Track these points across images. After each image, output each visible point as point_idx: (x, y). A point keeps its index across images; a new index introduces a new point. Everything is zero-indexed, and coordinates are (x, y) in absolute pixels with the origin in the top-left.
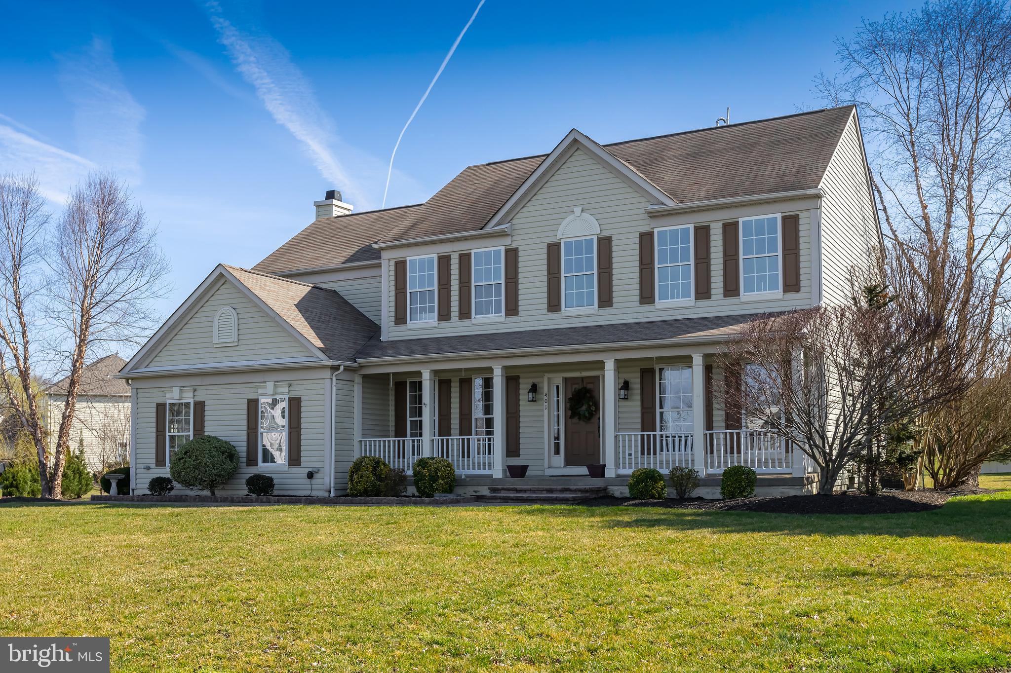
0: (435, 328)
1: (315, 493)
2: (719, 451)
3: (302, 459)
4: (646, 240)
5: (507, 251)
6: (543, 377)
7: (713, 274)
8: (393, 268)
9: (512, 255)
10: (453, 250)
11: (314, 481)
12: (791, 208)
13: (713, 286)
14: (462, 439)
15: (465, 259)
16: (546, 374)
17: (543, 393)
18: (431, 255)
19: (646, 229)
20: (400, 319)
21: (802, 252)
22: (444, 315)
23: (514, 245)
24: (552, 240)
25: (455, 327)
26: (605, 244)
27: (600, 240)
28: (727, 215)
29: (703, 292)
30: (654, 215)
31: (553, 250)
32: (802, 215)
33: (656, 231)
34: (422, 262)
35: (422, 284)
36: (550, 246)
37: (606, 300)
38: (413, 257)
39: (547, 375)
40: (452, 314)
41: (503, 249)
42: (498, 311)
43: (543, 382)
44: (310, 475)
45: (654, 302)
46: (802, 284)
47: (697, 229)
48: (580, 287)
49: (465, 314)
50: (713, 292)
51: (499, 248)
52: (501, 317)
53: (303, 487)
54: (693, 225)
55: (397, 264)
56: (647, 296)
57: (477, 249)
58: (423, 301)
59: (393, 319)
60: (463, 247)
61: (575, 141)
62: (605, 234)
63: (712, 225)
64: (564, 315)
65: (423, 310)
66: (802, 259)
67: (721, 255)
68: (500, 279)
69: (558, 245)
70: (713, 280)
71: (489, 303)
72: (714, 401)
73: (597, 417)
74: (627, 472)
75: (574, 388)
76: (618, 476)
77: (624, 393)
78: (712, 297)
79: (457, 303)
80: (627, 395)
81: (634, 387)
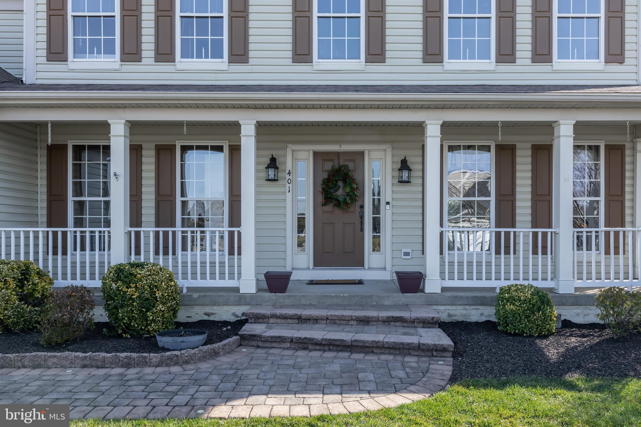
0: (116, 71)
6: (285, 149)
7: (519, 32)
13: (518, 47)
14: (164, 232)
16: (289, 145)
17: (285, 171)
20: (57, 51)
22: (131, 53)
25: (148, 72)
29: (506, 53)
35: (94, 7)
37: (376, 52)
39: (291, 147)
40: (144, 54)
42: (217, 54)
43: (285, 156)
45: (441, 61)
46: (627, 54)
48: (339, 32)
49: (165, 54)
50: (518, 54)
52: (222, 63)
56: (432, 53)
58: (94, 31)
59: (44, 53)
64: (315, 68)
65: (95, 44)
66: (628, 24)
70: (518, 39)
71: (202, 44)
72: (518, 189)
73: (358, 204)
74: (456, 283)
75: (328, 166)
76: (444, 289)
77: (405, 174)
78: (517, 60)
79: (152, 39)
80: (409, 177)
81: (416, 167)
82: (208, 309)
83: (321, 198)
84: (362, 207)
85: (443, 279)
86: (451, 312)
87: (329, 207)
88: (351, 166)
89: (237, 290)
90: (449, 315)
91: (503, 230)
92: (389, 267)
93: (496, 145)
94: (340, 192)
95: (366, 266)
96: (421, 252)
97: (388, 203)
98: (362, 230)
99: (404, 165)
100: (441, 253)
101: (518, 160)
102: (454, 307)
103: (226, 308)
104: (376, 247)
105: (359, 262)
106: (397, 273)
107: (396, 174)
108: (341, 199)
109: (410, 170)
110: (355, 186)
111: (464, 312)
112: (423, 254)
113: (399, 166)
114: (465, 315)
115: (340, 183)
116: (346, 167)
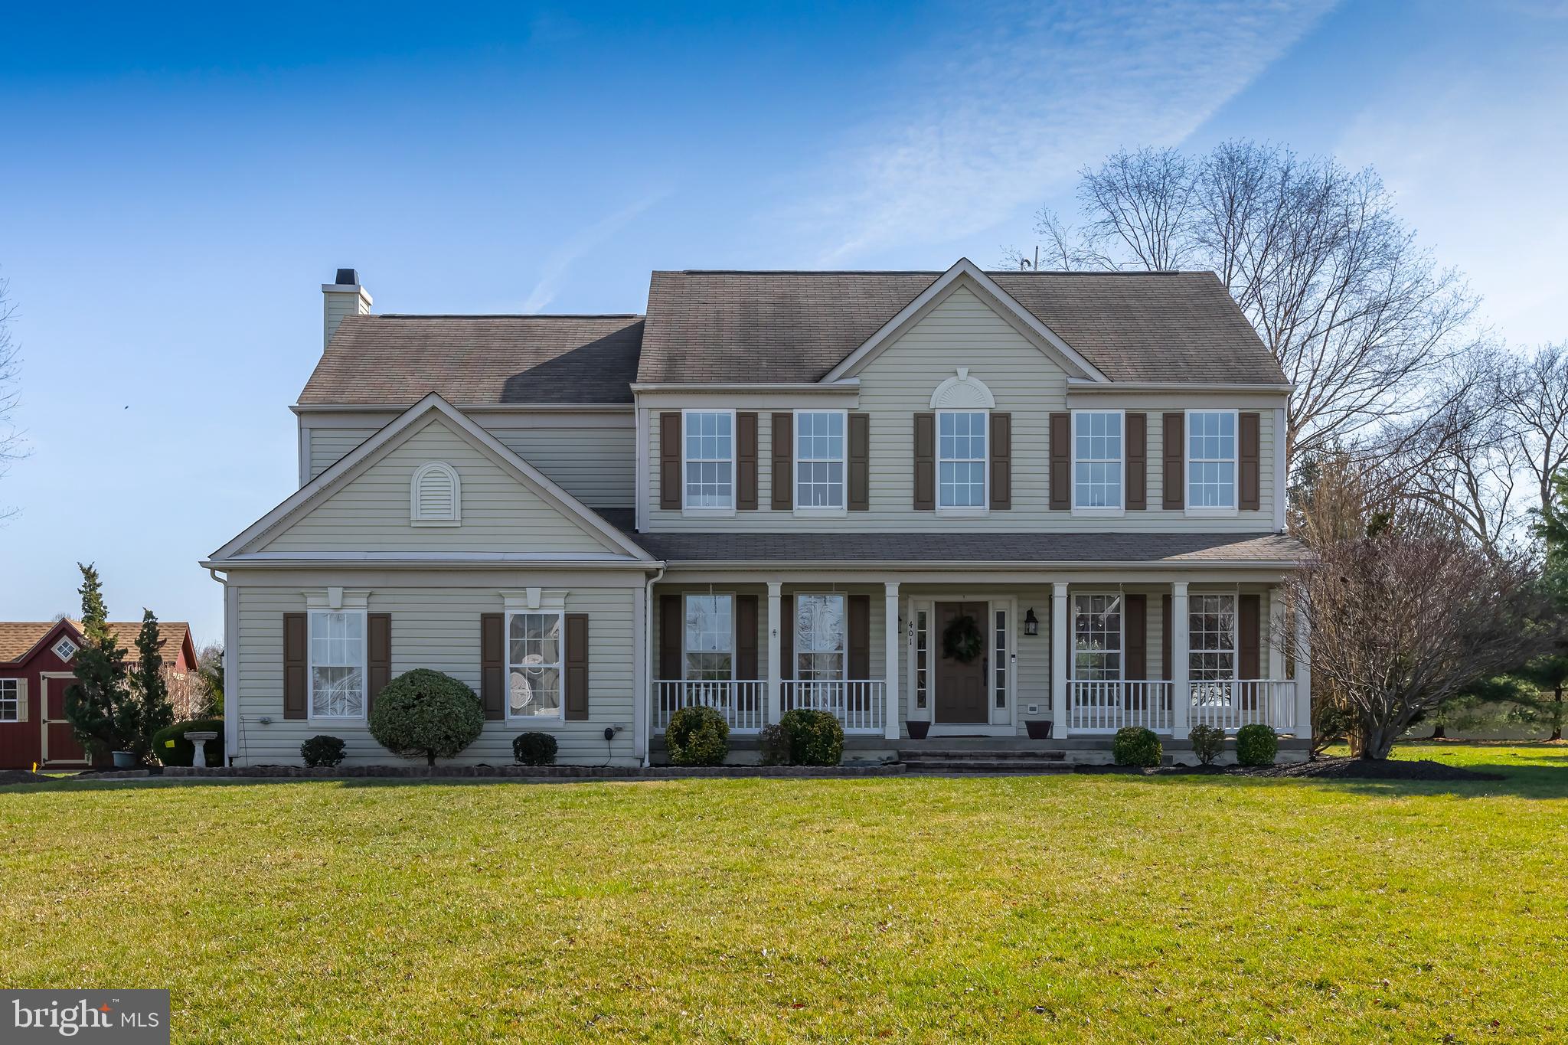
0: (731, 519)
1: (615, 762)
2: (1153, 706)
3: (591, 710)
4: (1059, 425)
5: (851, 417)
6: (906, 599)
7: (1149, 477)
8: (657, 422)
9: (859, 425)
10: (764, 408)
11: (613, 744)
12: (1251, 405)
13: (1149, 493)
15: (782, 423)
16: (911, 596)
17: (906, 622)
18: (727, 410)
19: (1059, 409)
20: (671, 499)
21: (1262, 461)
22: (747, 500)
23: (863, 410)
24: (923, 409)
25: (764, 520)
26: (1001, 424)
27: (994, 417)
28: (1171, 404)
29: (1136, 499)
30: (1074, 393)
31: (924, 425)
32: (1263, 415)
33: (1074, 413)
34: (709, 419)
35: (709, 452)
36: (918, 417)
37: (1001, 498)
38: (692, 411)
39: (913, 598)
40: (761, 501)
41: (845, 413)
42: (836, 501)
43: (906, 607)
44: (609, 735)
45: (1069, 508)
46: (1262, 500)
47: (1129, 417)
48: (962, 477)
49: (782, 500)
50: (1149, 500)
51: (839, 411)
52: (841, 510)
53: (597, 754)
54: (1124, 411)
55: (664, 417)
56: (1060, 499)
57: (802, 411)
58: (709, 477)
59: (658, 500)
60: (780, 404)
61: (964, 273)
62: (1002, 409)
63: (1150, 415)
64: (938, 514)
65: (710, 491)
66: (1262, 469)
67: (1160, 454)
68: (841, 457)
69: (931, 417)
70: (1149, 485)
71: (820, 489)
72: (1148, 641)
73: (981, 657)
74: (1081, 731)
75: (951, 616)
76: (1070, 737)
77: (1032, 626)
78: (1148, 507)
79: (769, 485)
80: (1036, 629)
81: (1043, 618)
82: (857, 754)
83: (942, 651)
84: (986, 660)
85: (1069, 726)
86: (1076, 757)
87: (951, 660)
88: (974, 615)
89: (883, 737)
90: (1075, 759)
91: (1132, 682)
92: (1014, 723)
93: (1126, 596)
94: (962, 644)
95: (991, 721)
96: (1048, 707)
97: (1013, 656)
98: (986, 684)
99: (1031, 617)
100: (1068, 707)
101: (1149, 610)
102: (1079, 752)
103: (873, 752)
104: (1001, 701)
105: (983, 718)
106: (1028, 723)
107: (1023, 625)
108: (964, 652)
109: (1035, 621)
110: (979, 639)
111: (1088, 756)
112: (1050, 709)
113: (1025, 617)
114: (1089, 759)
115: (963, 636)
116: (970, 618)
